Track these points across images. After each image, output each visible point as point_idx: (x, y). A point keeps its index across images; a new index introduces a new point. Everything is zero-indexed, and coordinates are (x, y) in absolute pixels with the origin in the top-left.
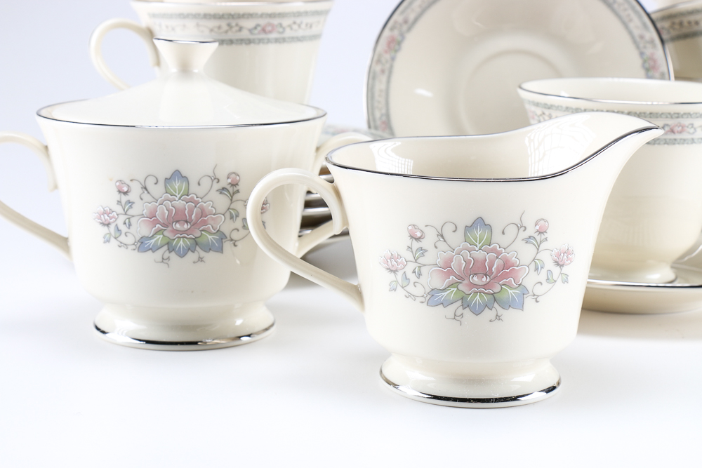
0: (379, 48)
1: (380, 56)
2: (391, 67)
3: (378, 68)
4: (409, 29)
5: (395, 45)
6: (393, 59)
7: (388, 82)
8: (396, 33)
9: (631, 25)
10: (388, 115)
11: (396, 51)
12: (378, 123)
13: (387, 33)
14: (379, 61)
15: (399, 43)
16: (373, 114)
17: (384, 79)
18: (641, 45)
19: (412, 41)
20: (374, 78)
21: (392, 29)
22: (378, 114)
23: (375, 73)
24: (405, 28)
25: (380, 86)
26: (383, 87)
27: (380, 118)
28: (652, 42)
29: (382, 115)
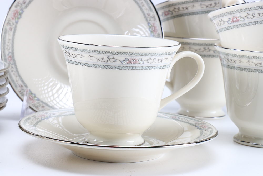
0: (9, 17)
1: (9, 21)
2: (16, 27)
3: (8, 27)
4: (26, 7)
5: (18, 15)
6: (17, 23)
7: (14, 35)
8: (19, 8)
9: (143, 8)
10: (13, 53)
11: (19, 18)
12: (7, 57)
13: (13, 8)
14: (8, 23)
15: (20, 14)
16: (4, 52)
17: (11, 33)
18: (148, 19)
19: (27, 13)
20: (5, 33)
21: (16, 7)
22: (7, 52)
23: (6, 30)
24: (24, 6)
25: (9, 36)
26: (11, 38)
27: (8, 55)
28: (154, 17)
29: (9, 53)
